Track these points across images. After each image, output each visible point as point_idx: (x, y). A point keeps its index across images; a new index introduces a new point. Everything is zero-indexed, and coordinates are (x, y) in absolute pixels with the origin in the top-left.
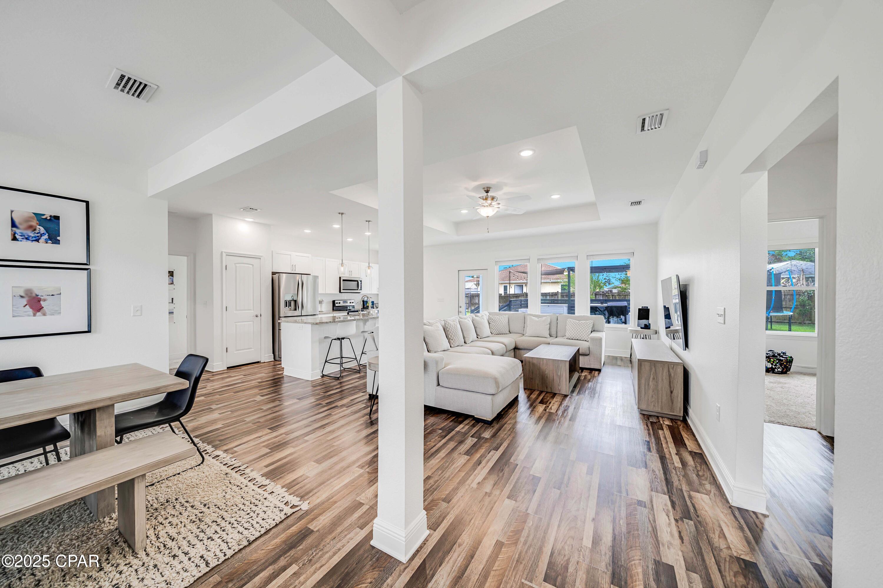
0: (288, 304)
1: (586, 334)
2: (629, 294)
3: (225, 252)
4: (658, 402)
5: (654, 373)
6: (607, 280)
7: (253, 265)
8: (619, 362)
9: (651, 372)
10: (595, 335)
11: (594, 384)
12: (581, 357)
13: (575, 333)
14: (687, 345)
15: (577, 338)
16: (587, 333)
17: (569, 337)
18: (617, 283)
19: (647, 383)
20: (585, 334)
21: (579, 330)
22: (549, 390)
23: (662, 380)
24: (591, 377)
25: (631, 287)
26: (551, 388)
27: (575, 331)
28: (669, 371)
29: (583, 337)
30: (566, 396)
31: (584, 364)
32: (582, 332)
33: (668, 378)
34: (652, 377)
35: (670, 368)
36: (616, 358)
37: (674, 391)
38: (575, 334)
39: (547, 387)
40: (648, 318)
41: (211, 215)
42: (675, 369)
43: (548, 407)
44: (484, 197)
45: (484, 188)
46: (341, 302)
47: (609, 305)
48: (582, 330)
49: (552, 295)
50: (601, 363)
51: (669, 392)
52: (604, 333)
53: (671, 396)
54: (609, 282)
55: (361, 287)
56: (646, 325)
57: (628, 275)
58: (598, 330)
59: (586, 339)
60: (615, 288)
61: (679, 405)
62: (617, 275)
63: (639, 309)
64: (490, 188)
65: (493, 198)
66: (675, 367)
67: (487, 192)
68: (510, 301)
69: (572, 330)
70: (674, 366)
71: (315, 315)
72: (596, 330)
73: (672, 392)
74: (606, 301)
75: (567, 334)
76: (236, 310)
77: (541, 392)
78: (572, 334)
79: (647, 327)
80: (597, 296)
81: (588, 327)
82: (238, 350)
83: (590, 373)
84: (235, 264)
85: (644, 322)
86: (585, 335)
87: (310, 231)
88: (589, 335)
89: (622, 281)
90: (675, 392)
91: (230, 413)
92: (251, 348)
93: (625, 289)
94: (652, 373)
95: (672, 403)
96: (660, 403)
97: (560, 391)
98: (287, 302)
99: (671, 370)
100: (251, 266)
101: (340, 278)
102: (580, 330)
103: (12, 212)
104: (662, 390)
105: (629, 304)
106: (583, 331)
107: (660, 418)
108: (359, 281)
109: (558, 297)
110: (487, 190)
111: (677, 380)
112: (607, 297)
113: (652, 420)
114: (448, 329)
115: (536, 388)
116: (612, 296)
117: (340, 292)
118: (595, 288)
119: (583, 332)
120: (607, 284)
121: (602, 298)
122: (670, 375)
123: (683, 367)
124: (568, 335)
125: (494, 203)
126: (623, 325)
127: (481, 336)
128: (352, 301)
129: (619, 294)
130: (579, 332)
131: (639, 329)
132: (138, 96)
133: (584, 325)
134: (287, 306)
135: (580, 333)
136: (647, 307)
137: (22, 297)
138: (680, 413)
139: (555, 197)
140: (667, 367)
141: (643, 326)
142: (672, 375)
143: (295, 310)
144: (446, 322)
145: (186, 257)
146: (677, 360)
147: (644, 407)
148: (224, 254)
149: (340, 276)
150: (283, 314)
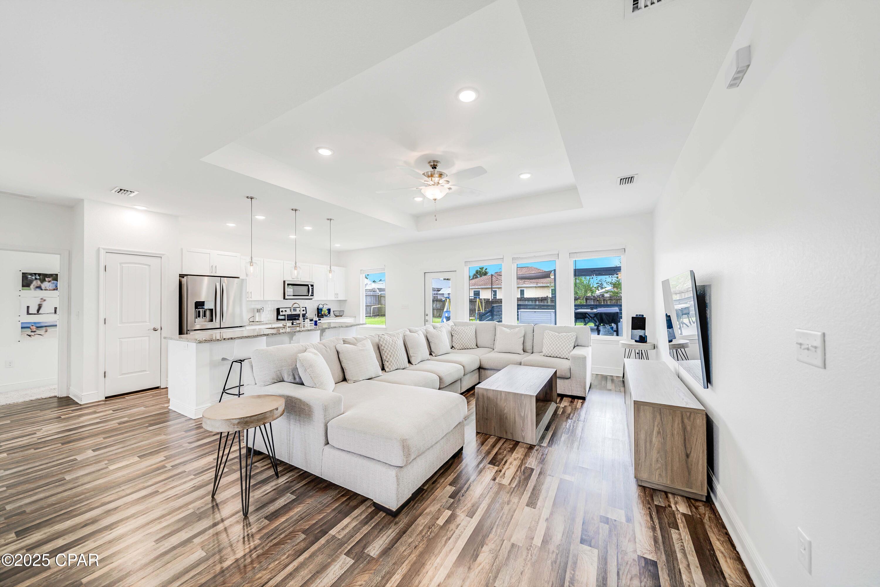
1: (567, 350)
2: (620, 299)
3: (104, 249)
4: (666, 469)
5: (659, 424)
6: (599, 285)
7: (150, 266)
8: (609, 385)
9: (654, 422)
10: (578, 352)
11: (574, 423)
12: (559, 381)
13: (553, 349)
14: (709, 379)
15: (556, 355)
16: (569, 349)
17: (547, 354)
18: (609, 288)
19: (648, 439)
20: (565, 350)
21: (558, 345)
22: (510, 437)
23: (673, 435)
24: (572, 409)
25: (623, 291)
26: (512, 434)
27: (554, 347)
28: (683, 422)
29: (563, 354)
30: (531, 447)
31: (564, 390)
32: (562, 348)
33: (681, 433)
34: (656, 429)
35: (684, 416)
36: (605, 378)
37: (692, 455)
38: (553, 351)
39: (506, 433)
40: (643, 328)
41: (82, 200)
42: (692, 419)
43: (500, 471)
44: (430, 173)
45: (429, 163)
46: (288, 310)
47: (598, 312)
48: (562, 345)
49: (541, 300)
50: (585, 389)
51: (684, 457)
52: (590, 348)
53: (687, 462)
54: (601, 286)
55: (313, 293)
56: (641, 337)
57: (619, 278)
58: (583, 345)
59: (567, 357)
60: (607, 293)
61: (700, 478)
62: (608, 278)
63: (633, 318)
64: (437, 162)
65: (441, 175)
66: (692, 416)
67: (434, 167)
68: (493, 307)
69: (550, 344)
70: (690, 414)
71: (242, 326)
72: (579, 345)
73: (688, 456)
74: (596, 307)
75: (543, 350)
76: (121, 323)
77: (499, 439)
78: (550, 350)
79: (643, 340)
80: (588, 301)
81: (570, 341)
82: (123, 374)
83: (571, 402)
84: (121, 264)
85: (639, 332)
86: (565, 352)
88: (571, 352)
89: (614, 285)
90: (694, 455)
92: (145, 371)
93: (617, 293)
94: (656, 424)
95: (689, 473)
96: (669, 472)
97: (524, 439)
99: (686, 421)
100: (146, 267)
101: (284, 282)
102: (560, 345)
104: (672, 452)
105: (621, 310)
106: (564, 346)
107: (670, 496)
108: (310, 286)
109: (547, 303)
110: (434, 165)
111: (695, 437)
112: (599, 301)
113: (659, 501)
114: (382, 348)
115: (493, 433)
116: (604, 300)
117: (284, 298)
118: (587, 292)
119: (564, 348)
120: (600, 288)
121: (592, 303)
122: (684, 429)
123: (705, 416)
124: (545, 351)
125: (442, 181)
126: (614, 338)
127: (436, 353)
128: (302, 309)
129: (611, 298)
130: (558, 347)
131: (633, 342)
133: (565, 339)
135: (560, 349)
136: (643, 315)
138: (702, 490)
139: (525, 176)
140: (680, 415)
141: (638, 339)
142: (689, 428)
143: (212, 320)
144: (381, 337)
145: (59, 256)
146: (694, 405)
147: (644, 476)
148: (102, 252)
149: (284, 280)
150: (193, 325)
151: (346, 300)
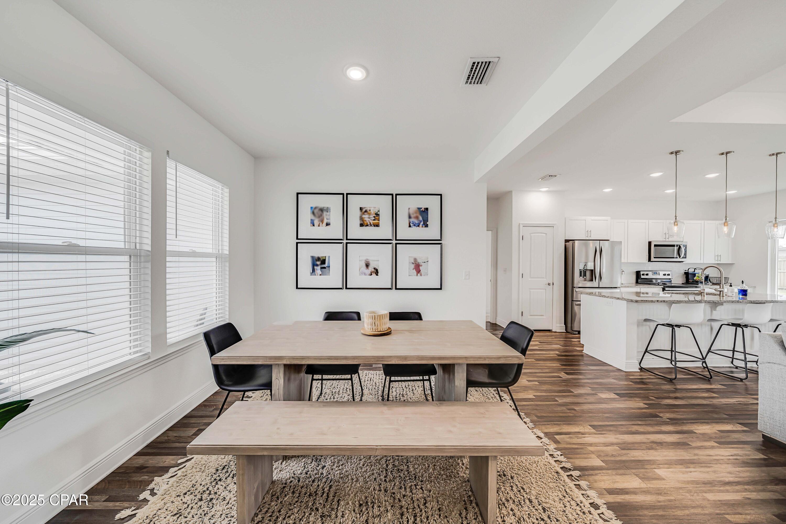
0: (583, 273)
3: (522, 224)
7: (546, 234)
41: (511, 192)
46: (650, 273)
55: (685, 255)
71: (616, 288)
76: (531, 278)
82: (531, 315)
84: (531, 234)
87: (611, 189)
91: (537, 383)
92: (542, 316)
98: (581, 272)
100: (544, 235)
101: (650, 243)
103: (409, 209)
108: (682, 247)
117: (650, 260)
128: (667, 273)
132: (481, 83)
134: (581, 276)
137: (413, 263)
143: (592, 280)
145: (491, 232)
148: (521, 226)
149: (650, 240)
150: (577, 284)
151: (732, 264)
